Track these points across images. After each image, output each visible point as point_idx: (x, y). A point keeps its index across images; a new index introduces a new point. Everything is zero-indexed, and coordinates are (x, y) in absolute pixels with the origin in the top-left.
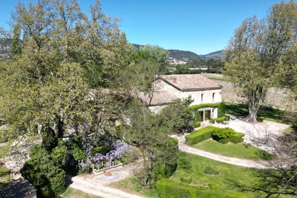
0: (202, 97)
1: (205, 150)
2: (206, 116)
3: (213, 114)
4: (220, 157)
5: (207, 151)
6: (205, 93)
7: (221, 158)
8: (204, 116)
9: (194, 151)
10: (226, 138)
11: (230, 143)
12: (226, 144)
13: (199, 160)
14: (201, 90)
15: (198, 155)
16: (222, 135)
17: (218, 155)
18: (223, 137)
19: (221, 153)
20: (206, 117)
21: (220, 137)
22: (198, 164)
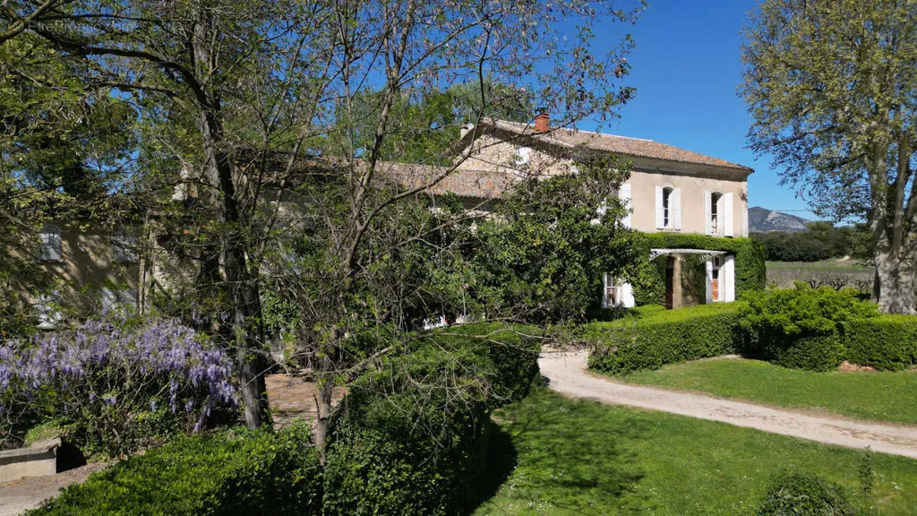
0: (666, 204)
1: (711, 391)
2: (686, 290)
3: (716, 285)
4: (837, 427)
5: (727, 397)
6: (680, 184)
7: (854, 434)
8: (678, 288)
9: (643, 398)
10: (831, 331)
11: (854, 367)
12: (834, 372)
13: (679, 437)
14: (663, 173)
15: (670, 415)
16: (805, 317)
17: (817, 415)
18: (811, 324)
19: (828, 406)
20: (684, 295)
21: (790, 328)
22: (680, 461)
